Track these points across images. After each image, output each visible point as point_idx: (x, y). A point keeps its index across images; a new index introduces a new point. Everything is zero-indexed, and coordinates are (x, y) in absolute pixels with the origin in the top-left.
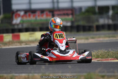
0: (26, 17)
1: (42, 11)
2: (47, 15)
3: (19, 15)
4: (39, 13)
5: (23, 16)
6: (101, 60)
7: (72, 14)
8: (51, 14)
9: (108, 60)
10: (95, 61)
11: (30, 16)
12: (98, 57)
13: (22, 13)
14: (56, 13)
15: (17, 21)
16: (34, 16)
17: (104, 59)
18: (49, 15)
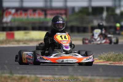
0: (17, 15)
1: (34, 10)
2: (39, 14)
3: (10, 13)
4: (31, 11)
5: (14, 15)
6: (114, 64)
7: (66, 14)
8: (43, 13)
9: (122, 64)
10: (107, 64)
11: (21, 14)
12: (109, 60)
13: (13, 11)
14: (49, 12)
15: (7, 19)
16: (25, 15)
17: (117, 62)
18: (42, 14)
